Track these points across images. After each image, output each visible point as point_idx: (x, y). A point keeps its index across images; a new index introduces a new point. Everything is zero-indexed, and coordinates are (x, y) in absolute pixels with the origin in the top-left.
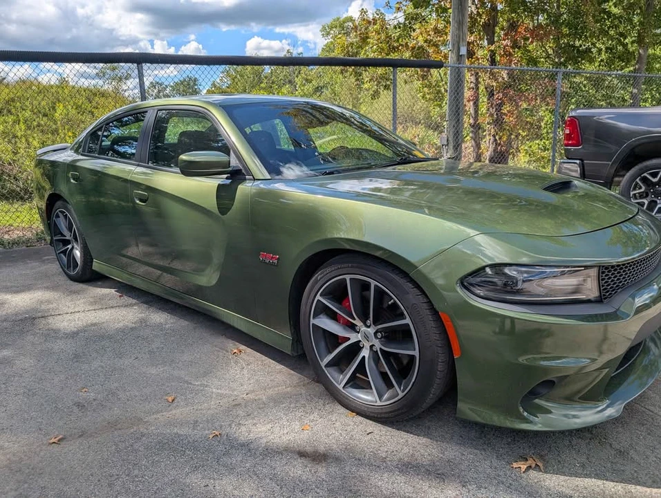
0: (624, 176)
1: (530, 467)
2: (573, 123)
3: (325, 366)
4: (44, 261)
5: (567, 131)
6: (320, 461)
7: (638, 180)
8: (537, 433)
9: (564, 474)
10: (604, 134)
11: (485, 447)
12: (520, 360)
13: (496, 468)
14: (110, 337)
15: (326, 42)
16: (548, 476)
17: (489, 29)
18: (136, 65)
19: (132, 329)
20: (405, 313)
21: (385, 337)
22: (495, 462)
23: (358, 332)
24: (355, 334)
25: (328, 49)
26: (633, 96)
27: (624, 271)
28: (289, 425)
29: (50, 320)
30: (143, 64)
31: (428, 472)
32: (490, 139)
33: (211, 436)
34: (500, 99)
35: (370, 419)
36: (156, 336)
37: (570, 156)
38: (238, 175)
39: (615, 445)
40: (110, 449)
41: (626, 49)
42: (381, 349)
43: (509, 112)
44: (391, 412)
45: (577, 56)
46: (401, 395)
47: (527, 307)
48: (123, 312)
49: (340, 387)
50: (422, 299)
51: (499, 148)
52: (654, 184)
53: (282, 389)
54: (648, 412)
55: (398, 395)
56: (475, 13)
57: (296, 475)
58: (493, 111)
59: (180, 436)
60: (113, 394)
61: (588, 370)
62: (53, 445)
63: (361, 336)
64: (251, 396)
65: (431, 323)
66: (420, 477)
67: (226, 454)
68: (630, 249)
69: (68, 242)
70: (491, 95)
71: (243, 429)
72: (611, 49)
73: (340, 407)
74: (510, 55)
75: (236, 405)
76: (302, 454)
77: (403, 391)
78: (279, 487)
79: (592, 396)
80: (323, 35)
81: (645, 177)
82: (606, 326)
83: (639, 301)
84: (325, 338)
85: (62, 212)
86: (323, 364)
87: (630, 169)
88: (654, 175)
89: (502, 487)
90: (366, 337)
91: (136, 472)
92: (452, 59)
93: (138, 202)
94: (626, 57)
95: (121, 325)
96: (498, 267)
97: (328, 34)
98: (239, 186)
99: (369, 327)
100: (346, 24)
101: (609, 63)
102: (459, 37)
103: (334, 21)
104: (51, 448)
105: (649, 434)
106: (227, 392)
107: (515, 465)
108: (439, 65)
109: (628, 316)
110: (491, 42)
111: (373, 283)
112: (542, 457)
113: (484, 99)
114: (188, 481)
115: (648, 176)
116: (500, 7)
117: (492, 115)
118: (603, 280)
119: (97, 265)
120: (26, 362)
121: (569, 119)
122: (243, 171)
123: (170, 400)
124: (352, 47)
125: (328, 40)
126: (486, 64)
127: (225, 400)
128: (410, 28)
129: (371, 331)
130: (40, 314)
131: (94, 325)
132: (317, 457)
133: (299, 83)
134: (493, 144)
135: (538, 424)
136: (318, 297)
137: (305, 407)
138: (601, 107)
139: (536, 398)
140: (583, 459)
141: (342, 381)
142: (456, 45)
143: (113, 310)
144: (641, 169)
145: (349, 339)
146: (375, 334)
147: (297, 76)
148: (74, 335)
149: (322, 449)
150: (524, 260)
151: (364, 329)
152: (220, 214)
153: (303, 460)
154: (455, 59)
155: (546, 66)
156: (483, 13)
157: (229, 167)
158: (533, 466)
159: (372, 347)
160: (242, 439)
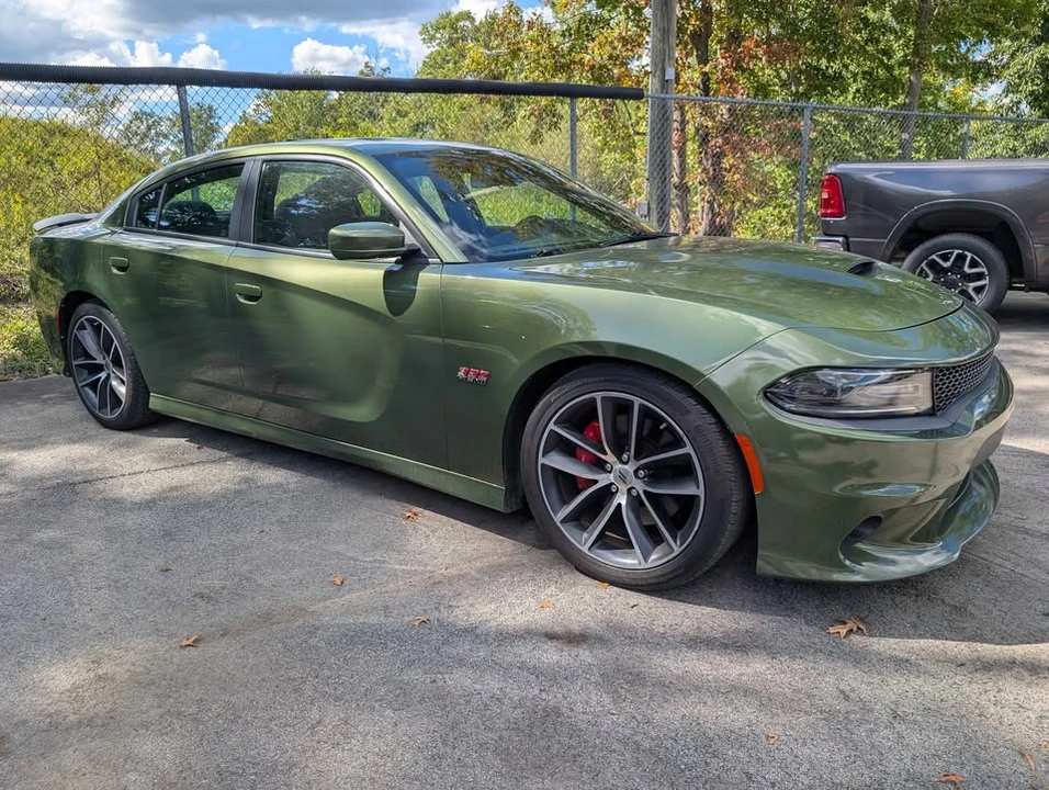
0: (903, 259)
1: (851, 630)
2: (833, 183)
3: (561, 522)
4: (45, 401)
5: (825, 196)
6: (578, 643)
7: (923, 265)
8: (857, 585)
9: (892, 636)
10: (875, 200)
11: (789, 612)
12: (837, 489)
13: (808, 635)
14: (209, 505)
15: (428, 51)
16: (875, 640)
17: (700, 40)
18: (175, 87)
19: (238, 492)
20: (685, 439)
21: (649, 476)
22: (805, 628)
23: (610, 472)
24: (605, 475)
25: (431, 63)
26: (902, 145)
27: (954, 377)
28: (521, 604)
29: (100, 485)
30: (188, 87)
31: (725, 646)
32: (703, 207)
33: (416, 623)
34: (719, 147)
35: (631, 590)
36: (280, 500)
37: (828, 232)
38: (413, 259)
39: (947, 600)
40: (275, 648)
41: (891, 75)
42: (645, 492)
43: (732, 166)
44: (662, 576)
45: (823, 83)
46: (677, 550)
47: (849, 422)
48: (215, 469)
49: (585, 549)
50: (710, 419)
51: (718, 220)
52: (945, 271)
53: (494, 560)
54: (981, 561)
55: (673, 550)
56: (680, 16)
57: (551, 661)
58: (708, 164)
59: (370, 626)
60: (247, 579)
61: (923, 500)
62: (188, 648)
63: (615, 478)
64: (452, 571)
65: (721, 449)
66: (715, 652)
67: (446, 642)
68: (954, 350)
69: (100, 368)
70: (704, 140)
71: (458, 612)
72: (871, 74)
73: (582, 577)
74: (731, 80)
75: (434, 583)
76: (551, 636)
77: (681, 545)
78: (534, 677)
79: (926, 536)
80: (424, 39)
81: (933, 260)
82: (937, 444)
83: (978, 412)
84: (557, 482)
85: (91, 321)
86: (558, 518)
87: (912, 250)
88: (945, 258)
89: (821, 655)
90: (622, 477)
91: (327, 673)
92: (651, 85)
93: (242, 300)
94: (891, 86)
95: (217, 487)
96: (808, 372)
97: (432, 38)
98: (421, 274)
99: (626, 463)
100: (461, 24)
101: (867, 94)
102: (664, 51)
103: (442, 17)
104: (185, 652)
105: (987, 585)
106: (416, 567)
107: (832, 630)
108: (637, 95)
109: (967, 430)
110: (703, 60)
111: (637, 402)
112: (862, 620)
113: (691, 147)
114: (405, 678)
115: (937, 259)
116: (716, 7)
117: (705, 170)
118: (937, 385)
119: (156, 402)
120: (89, 545)
121: (827, 177)
122: (423, 252)
123: (338, 582)
124: (496, 65)
125: (431, 49)
126: (696, 93)
127: (418, 578)
128: (587, 35)
129: (630, 468)
130: (79, 478)
131: (176, 488)
132: (574, 639)
133: (387, 116)
134: (708, 214)
135: (863, 572)
136: (551, 426)
137: (534, 579)
138: (859, 160)
139: (857, 542)
140: (913, 618)
141: (586, 541)
142: (660, 66)
143: (196, 468)
144: (927, 249)
145: (596, 482)
146: (636, 472)
147: (383, 106)
148: (149, 504)
149: (576, 628)
150: (839, 362)
151: (618, 466)
152: (390, 315)
153: (555, 643)
154: (658, 86)
155: (780, 97)
156: (691, 16)
157: (403, 246)
158: (855, 629)
159: (629, 490)
160: (461, 624)
